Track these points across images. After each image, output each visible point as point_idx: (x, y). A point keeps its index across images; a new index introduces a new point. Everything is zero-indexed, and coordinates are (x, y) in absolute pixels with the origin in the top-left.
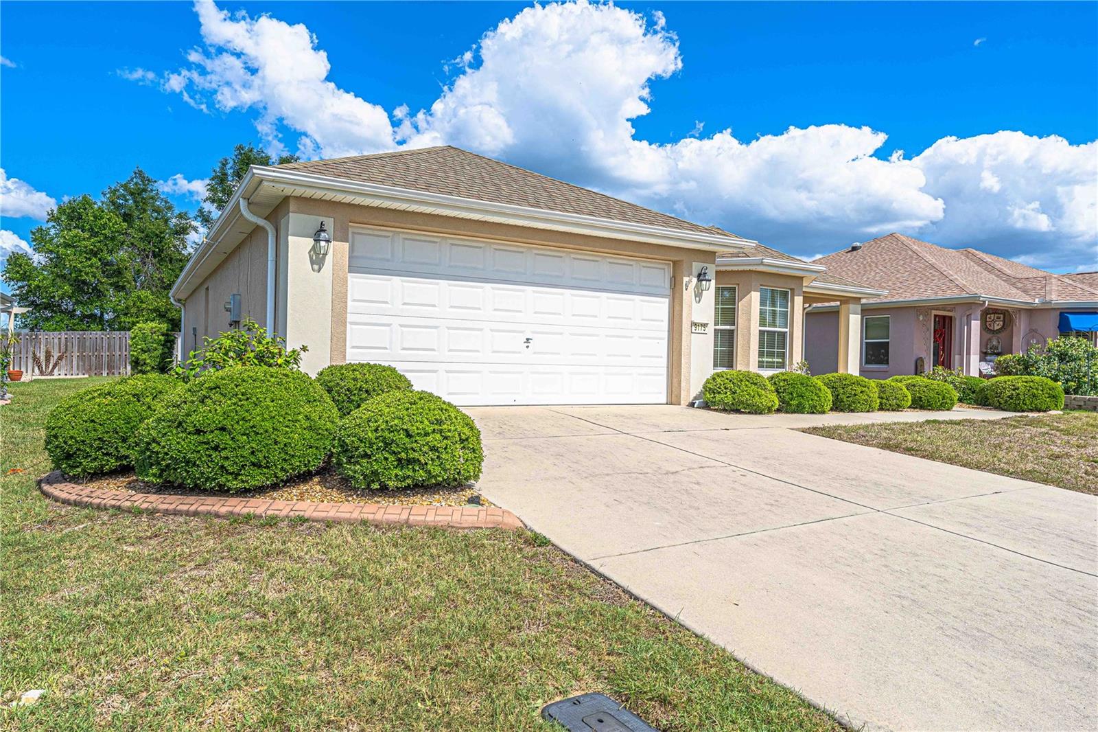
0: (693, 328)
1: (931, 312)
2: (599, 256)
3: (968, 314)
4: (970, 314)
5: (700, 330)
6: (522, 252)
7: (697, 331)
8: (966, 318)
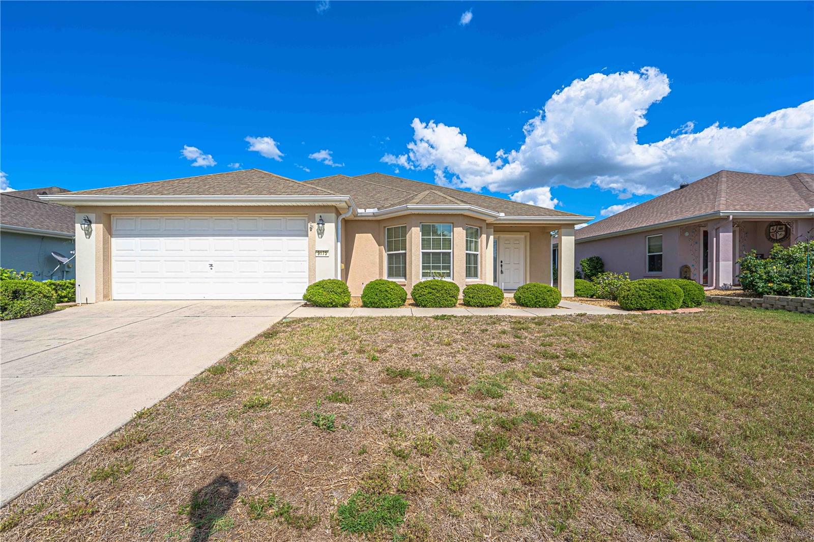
0: (317, 253)
1: (699, 230)
2: (257, 216)
3: (716, 227)
4: (719, 228)
5: (322, 254)
6: (207, 219)
7: (320, 255)
8: (714, 231)
